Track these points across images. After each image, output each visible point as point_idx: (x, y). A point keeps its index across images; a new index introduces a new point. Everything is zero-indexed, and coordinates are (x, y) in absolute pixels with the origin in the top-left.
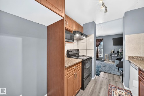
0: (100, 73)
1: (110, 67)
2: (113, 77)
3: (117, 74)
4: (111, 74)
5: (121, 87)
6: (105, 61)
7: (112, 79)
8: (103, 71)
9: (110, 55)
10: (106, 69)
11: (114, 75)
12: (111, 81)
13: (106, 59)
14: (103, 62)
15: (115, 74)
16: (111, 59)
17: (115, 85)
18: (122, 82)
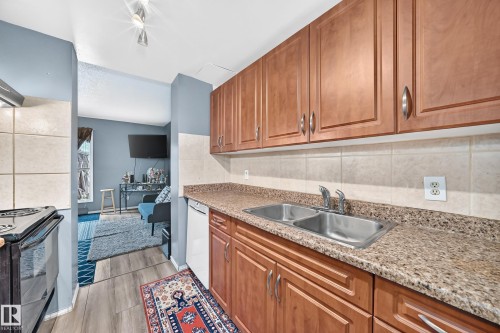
0: (94, 268)
1: (127, 232)
2: (144, 257)
3: (152, 244)
4: (134, 251)
5: (169, 273)
6: (102, 217)
7: (142, 265)
8: (107, 254)
9: (121, 191)
10: (115, 243)
11: (146, 251)
12: (142, 272)
13: (105, 207)
14: (94, 223)
15: (147, 247)
16: (123, 204)
17: (156, 278)
18: (169, 258)
